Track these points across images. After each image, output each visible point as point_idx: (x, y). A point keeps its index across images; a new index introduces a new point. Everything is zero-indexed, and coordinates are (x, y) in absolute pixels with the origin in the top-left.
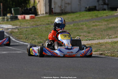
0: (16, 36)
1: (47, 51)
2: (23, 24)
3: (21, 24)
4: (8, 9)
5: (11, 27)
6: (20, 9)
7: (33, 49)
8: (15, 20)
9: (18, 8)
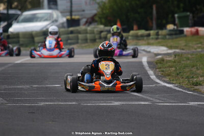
0: (162, 69)
2: (190, 45)
3: (186, 46)
4: (170, 16)
5: (164, 50)
6: (191, 15)
8: (176, 38)
9: (188, 13)
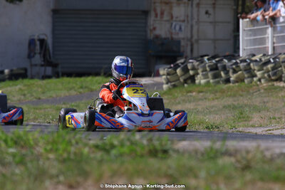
1: (103, 120)
7: (72, 117)
